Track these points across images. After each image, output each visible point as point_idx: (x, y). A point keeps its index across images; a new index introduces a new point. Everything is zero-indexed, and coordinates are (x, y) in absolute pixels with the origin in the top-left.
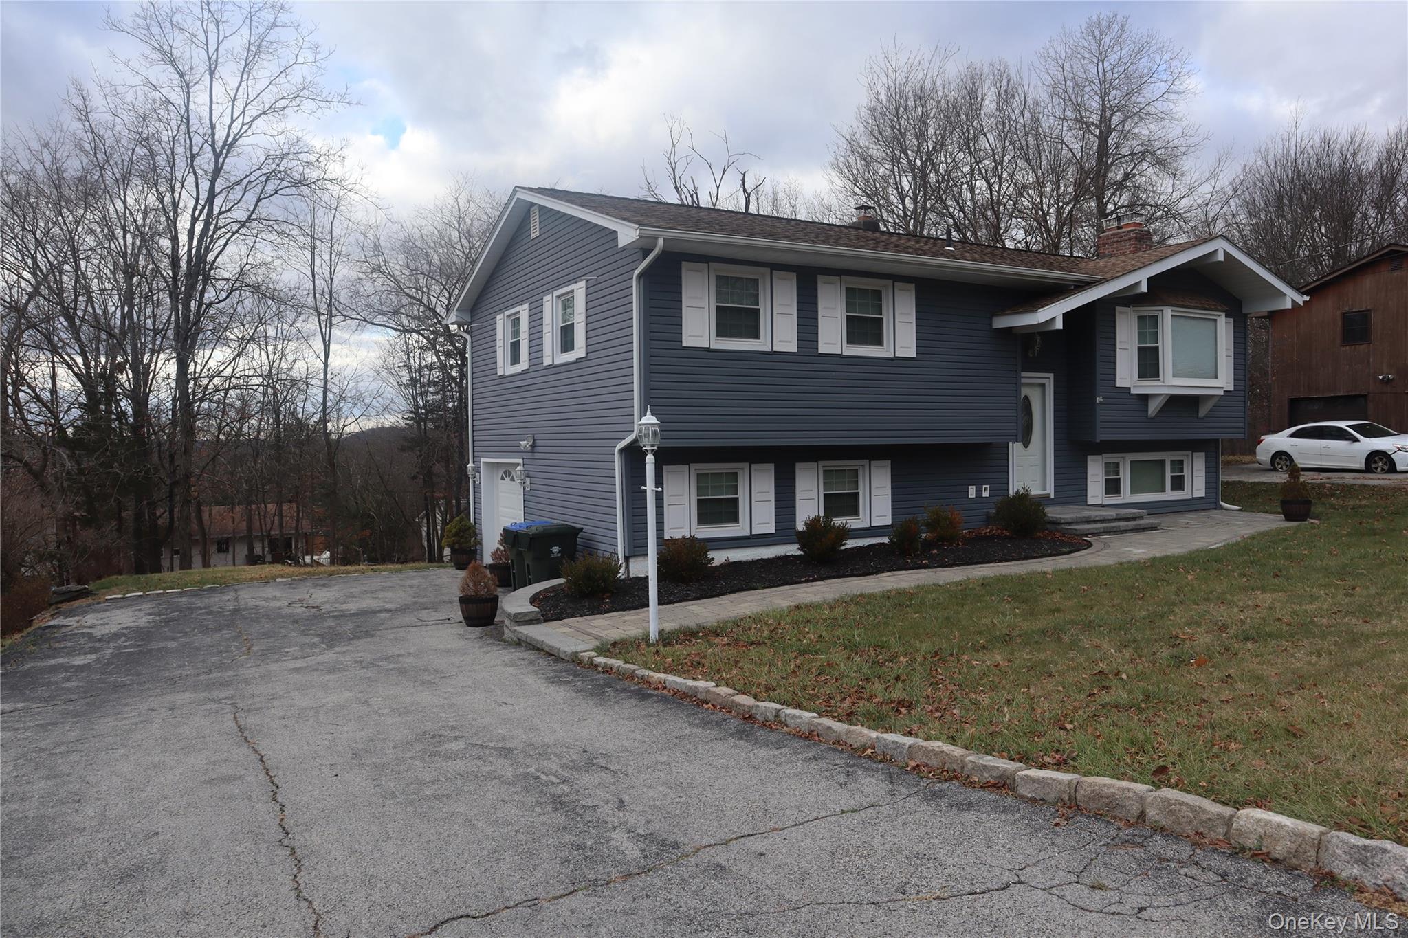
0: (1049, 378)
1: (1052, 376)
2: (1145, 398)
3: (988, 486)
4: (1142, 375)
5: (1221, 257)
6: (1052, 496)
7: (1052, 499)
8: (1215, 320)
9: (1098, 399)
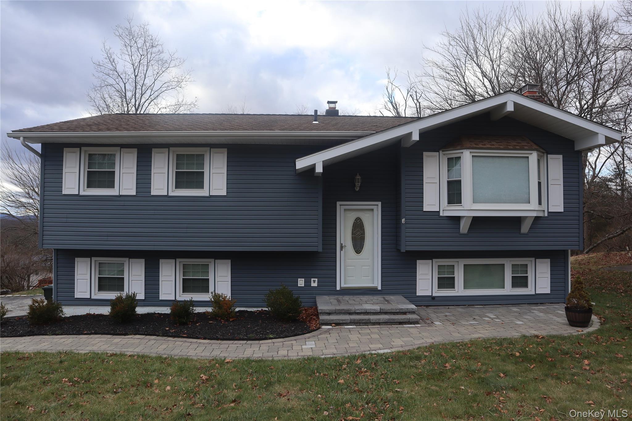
0: (377, 205)
1: (380, 204)
2: (457, 220)
3: (316, 279)
4: (450, 202)
5: (510, 108)
6: (380, 288)
7: (379, 290)
8: (528, 157)
9: (403, 221)
